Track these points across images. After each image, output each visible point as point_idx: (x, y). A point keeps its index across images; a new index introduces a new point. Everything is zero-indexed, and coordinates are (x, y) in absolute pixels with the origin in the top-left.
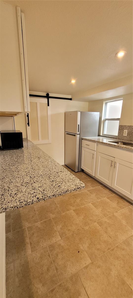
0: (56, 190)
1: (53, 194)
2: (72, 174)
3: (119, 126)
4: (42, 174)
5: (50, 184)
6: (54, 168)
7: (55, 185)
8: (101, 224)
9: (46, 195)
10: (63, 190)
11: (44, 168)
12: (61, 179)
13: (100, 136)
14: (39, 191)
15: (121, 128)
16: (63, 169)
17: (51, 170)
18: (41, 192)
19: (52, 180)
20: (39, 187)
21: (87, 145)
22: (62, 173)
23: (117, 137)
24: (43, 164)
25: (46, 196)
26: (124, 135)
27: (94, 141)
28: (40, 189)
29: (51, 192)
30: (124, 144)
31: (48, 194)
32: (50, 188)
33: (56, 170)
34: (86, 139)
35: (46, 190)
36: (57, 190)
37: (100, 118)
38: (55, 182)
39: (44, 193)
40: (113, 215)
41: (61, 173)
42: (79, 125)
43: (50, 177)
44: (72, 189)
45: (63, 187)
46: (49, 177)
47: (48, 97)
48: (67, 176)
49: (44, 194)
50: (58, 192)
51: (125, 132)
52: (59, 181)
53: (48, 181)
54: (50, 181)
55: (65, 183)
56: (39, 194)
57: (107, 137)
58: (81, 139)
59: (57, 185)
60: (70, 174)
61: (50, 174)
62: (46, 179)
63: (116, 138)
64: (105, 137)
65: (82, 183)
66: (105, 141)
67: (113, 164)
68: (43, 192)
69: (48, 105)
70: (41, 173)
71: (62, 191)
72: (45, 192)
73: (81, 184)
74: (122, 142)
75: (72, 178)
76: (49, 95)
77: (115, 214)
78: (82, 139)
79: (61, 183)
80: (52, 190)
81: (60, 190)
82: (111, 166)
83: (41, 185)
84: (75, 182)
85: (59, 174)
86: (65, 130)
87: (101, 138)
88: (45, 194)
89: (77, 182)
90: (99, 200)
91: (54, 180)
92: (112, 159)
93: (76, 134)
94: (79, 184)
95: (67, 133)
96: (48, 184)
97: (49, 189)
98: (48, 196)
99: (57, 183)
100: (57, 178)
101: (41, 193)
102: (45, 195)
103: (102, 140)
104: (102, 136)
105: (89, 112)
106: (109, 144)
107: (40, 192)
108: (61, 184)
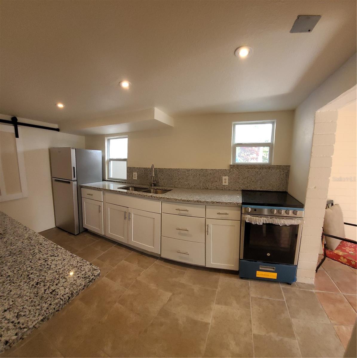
0: (47, 305)
1: (42, 318)
2: (75, 256)
3: (127, 169)
4: (10, 274)
5: (30, 293)
6: (37, 251)
7: (43, 291)
8: (122, 302)
9: (24, 326)
10: (62, 298)
11: (15, 257)
12: (55, 274)
13: (105, 180)
14: (6, 321)
15: (130, 170)
16: (57, 248)
17: (31, 257)
18: (13, 322)
19: (36, 280)
20: (5, 311)
21: (89, 194)
22: (56, 258)
23: (126, 181)
24: (12, 248)
25: (25, 330)
26: (134, 178)
27: (98, 189)
28: (8, 317)
29: (37, 314)
30: (136, 189)
31: (30, 323)
32: (32, 304)
33: (41, 256)
34: (87, 187)
35: (22, 314)
36: (49, 302)
37: (103, 158)
38: (42, 284)
39: (19, 323)
40: (137, 281)
41: (53, 258)
42: (74, 168)
43: (31, 276)
44: (80, 287)
45: (61, 292)
46: (28, 276)
47: (14, 122)
48: (66, 262)
49: (18, 326)
50: (52, 307)
51: (135, 175)
52: (52, 280)
53: (25, 287)
54: (31, 285)
55: (64, 280)
56: (8, 329)
57: (114, 181)
58: (80, 188)
59: (47, 292)
60: (71, 255)
61: (30, 268)
62: (22, 284)
63: (125, 183)
64: (112, 181)
65: (95, 268)
66: (113, 186)
67: (127, 216)
68: (16, 321)
69: (17, 136)
70: (9, 271)
71: (62, 302)
72: (22, 320)
73: (95, 272)
74: (133, 187)
75: (75, 263)
76: (17, 120)
77: (139, 278)
78: (82, 187)
79: (55, 283)
80: (38, 307)
81: (57, 301)
82: (125, 218)
83: (9, 304)
84: (83, 270)
85: (49, 263)
86: (51, 175)
87: (106, 183)
88: (23, 324)
89: (87, 270)
90: (116, 267)
91: (40, 280)
92: (125, 209)
93: (70, 181)
94: (90, 273)
95: (56, 180)
96: (28, 294)
97: (30, 308)
98: (29, 329)
99: (48, 284)
100: (46, 274)
101: (11, 325)
102: (22, 327)
103: (109, 186)
104: (108, 181)
105: (88, 150)
106: (119, 192)
107: (8, 325)
108: (57, 284)
